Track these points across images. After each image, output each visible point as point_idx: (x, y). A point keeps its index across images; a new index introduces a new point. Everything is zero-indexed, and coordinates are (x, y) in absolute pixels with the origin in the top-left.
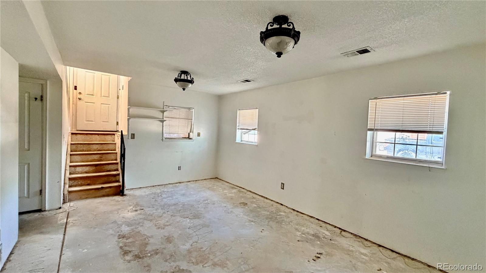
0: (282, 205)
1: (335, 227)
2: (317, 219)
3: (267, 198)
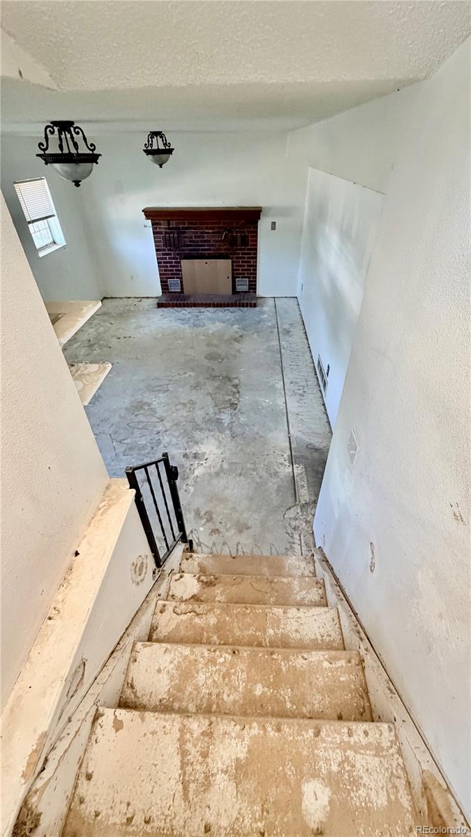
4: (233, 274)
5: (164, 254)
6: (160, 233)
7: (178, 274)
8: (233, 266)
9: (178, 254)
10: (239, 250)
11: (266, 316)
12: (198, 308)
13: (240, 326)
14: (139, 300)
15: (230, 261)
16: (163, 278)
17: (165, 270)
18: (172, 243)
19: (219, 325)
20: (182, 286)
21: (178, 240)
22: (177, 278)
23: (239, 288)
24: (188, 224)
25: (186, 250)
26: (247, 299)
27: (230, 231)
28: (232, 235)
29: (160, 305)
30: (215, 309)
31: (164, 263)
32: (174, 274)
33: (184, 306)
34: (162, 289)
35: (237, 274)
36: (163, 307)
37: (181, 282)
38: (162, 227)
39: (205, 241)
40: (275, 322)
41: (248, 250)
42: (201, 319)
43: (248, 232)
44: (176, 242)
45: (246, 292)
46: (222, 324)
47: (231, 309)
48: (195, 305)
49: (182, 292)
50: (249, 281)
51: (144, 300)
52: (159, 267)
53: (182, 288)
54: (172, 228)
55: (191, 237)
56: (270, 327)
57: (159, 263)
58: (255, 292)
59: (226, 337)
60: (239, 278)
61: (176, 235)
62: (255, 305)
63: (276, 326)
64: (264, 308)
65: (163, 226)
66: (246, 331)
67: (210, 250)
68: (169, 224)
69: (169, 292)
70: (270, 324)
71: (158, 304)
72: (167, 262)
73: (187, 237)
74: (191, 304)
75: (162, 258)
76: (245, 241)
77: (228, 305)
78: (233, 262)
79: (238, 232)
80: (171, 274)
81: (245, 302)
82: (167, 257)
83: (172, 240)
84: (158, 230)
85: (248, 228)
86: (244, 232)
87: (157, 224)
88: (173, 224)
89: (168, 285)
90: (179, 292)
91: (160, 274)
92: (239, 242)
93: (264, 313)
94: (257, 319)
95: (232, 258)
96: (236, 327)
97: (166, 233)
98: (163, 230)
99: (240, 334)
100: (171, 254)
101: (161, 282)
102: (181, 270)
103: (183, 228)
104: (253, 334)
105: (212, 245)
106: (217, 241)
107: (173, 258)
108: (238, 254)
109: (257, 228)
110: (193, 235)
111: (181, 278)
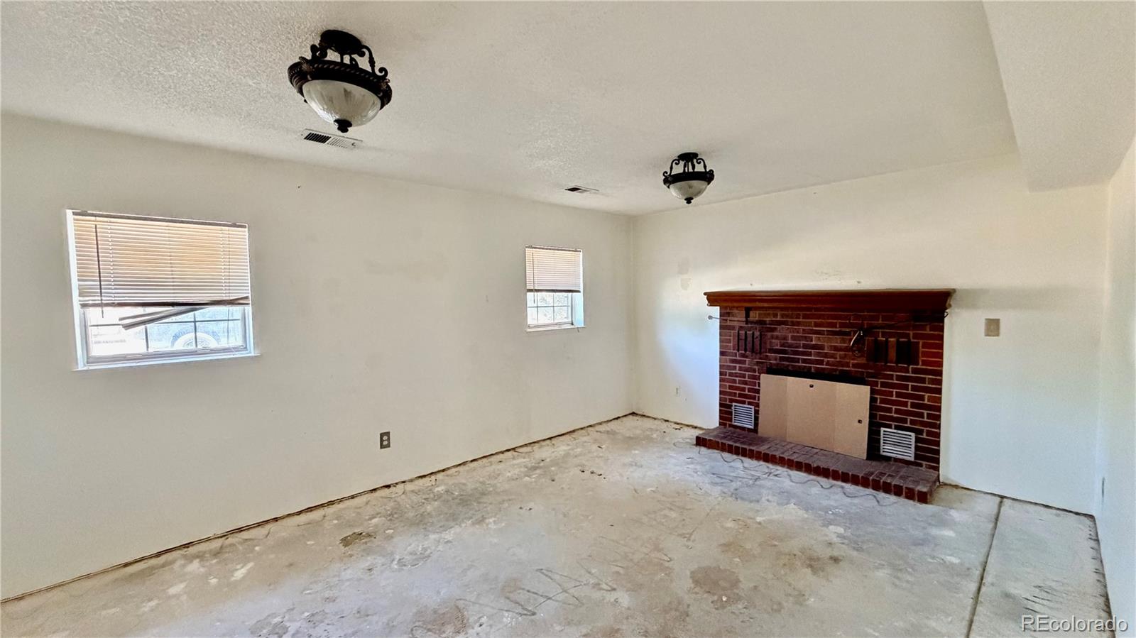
0: (388, 486)
1: (502, 452)
2: (472, 461)
3: (330, 503)
4: (872, 416)
5: (733, 361)
6: (732, 328)
7: (752, 396)
8: (873, 400)
9: (758, 363)
10: (891, 369)
11: (948, 533)
12: (770, 465)
13: (848, 534)
14: (678, 427)
15: (867, 389)
16: (725, 400)
17: (731, 387)
18: (749, 346)
19: (793, 512)
20: (756, 419)
21: (761, 340)
22: (750, 403)
23: (888, 450)
24: (782, 316)
25: (774, 359)
26: (903, 478)
27: (869, 331)
28: (876, 341)
29: (700, 442)
30: (812, 477)
31: (731, 374)
32: (745, 396)
33: (744, 455)
34: (721, 418)
35: (883, 417)
36: (705, 445)
37: (757, 412)
38: (736, 319)
39: (814, 347)
40: (974, 559)
41: (915, 371)
42: (761, 486)
43: (916, 336)
44: (757, 342)
45: (908, 463)
46: (802, 513)
47: (849, 487)
48: (767, 458)
49: (755, 430)
50: (917, 440)
51: (686, 428)
52: (721, 380)
53: (756, 424)
54: (752, 322)
55: (785, 338)
56: (950, 567)
57: (721, 374)
58: (937, 469)
59: (794, 545)
60: (890, 426)
61: (757, 334)
62: (923, 498)
63: (977, 573)
64: (954, 513)
65: (738, 318)
66: (859, 550)
67: (821, 362)
68: (747, 316)
69: (731, 426)
70: (955, 560)
71: (698, 438)
72: (736, 375)
73: (777, 338)
74: (759, 453)
75: (729, 367)
76: (907, 354)
77: (844, 478)
78: (872, 392)
79: (892, 335)
80: (740, 395)
81: (895, 482)
82: (738, 365)
83: (749, 339)
84: (729, 323)
85: (915, 328)
86: (907, 336)
87: (728, 314)
88: (754, 316)
89: (731, 413)
90: (749, 430)
91: (721, 393)
92: (893, 354)
93: (943, 523)
94: (918, 534)
95: (872, 384)
96: (834, 531)
97: (741, 328)
98: (736, 324)
99: (836, 554)
100: (744, 362)
101: (721, 405)
102: (758, 391)
103: (772, 323)
104: (881, 566)
105: (826, 355)
106: (836, 349)
107: (747, 370)
108: (891, 377)
109: (942, 329)
110: (790, 335)
111: (757, 405)
